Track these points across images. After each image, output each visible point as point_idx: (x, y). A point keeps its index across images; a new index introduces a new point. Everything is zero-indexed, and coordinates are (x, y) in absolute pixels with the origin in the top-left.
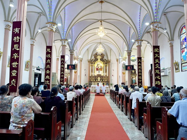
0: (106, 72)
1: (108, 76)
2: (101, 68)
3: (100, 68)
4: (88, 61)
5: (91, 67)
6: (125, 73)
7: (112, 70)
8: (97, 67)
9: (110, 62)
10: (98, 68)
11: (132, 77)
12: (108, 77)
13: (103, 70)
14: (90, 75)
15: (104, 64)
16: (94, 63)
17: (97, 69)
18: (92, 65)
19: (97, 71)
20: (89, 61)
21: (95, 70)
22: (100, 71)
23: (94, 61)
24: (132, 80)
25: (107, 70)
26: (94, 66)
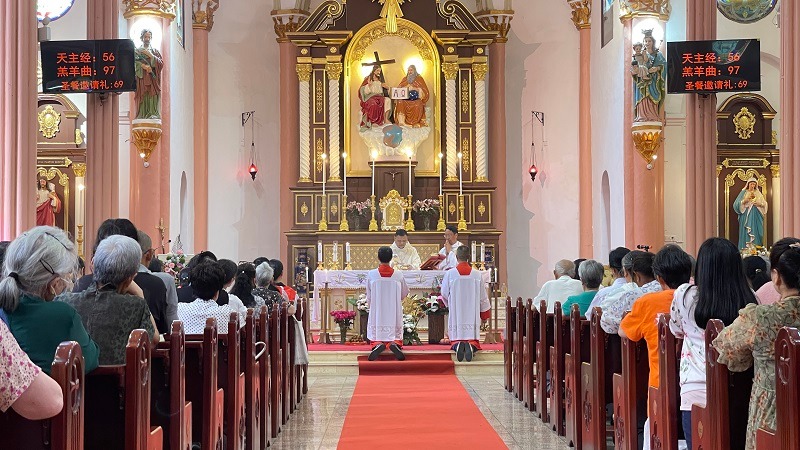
0: (465, 132)
1: (482, 174)
2: (413, 96)
3: (401, 94)
4: (279, 29)
5: (304, 86)
6: (660, 139)
7: (526, 116)
8: (376, 88)
9: (504, 29)
10: (379, 99)
11: (730, 181)
12: (489, 186)
13: (432, 113)
14: (305, 174)
15: (442, 50)
16: (342, 50)
17: (374, 111)
18: (318, 73)
20: (292, 26)
21: (354, 114)
22: (407, 131)
23: (341, 23)
24: (735, 216)
25: (474, 118)
26: (342, 75)
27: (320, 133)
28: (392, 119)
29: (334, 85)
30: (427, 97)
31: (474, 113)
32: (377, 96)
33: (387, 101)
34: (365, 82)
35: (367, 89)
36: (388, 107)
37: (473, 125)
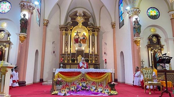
0: (93, 45)
2: (84, 38)
4: (60, 28)
11: (153, 51)
12: (98, 55)
15: (89, 31)
19: (77, 44)
23: (71, 26)
25: (95, 43)
26: (71, 34)
27: (66, 45)
28: (80, 42)
29: (69, 36)
30: (86, 39)
31: (95, 42)
32: (77, 38)
33: (79, 39)
34: (75, 36)
35: (75, 37)
36: (79, 40)
37: (95, 44)
